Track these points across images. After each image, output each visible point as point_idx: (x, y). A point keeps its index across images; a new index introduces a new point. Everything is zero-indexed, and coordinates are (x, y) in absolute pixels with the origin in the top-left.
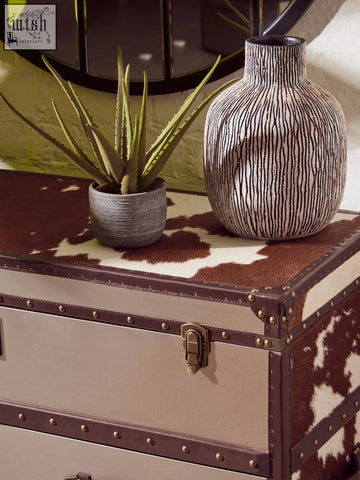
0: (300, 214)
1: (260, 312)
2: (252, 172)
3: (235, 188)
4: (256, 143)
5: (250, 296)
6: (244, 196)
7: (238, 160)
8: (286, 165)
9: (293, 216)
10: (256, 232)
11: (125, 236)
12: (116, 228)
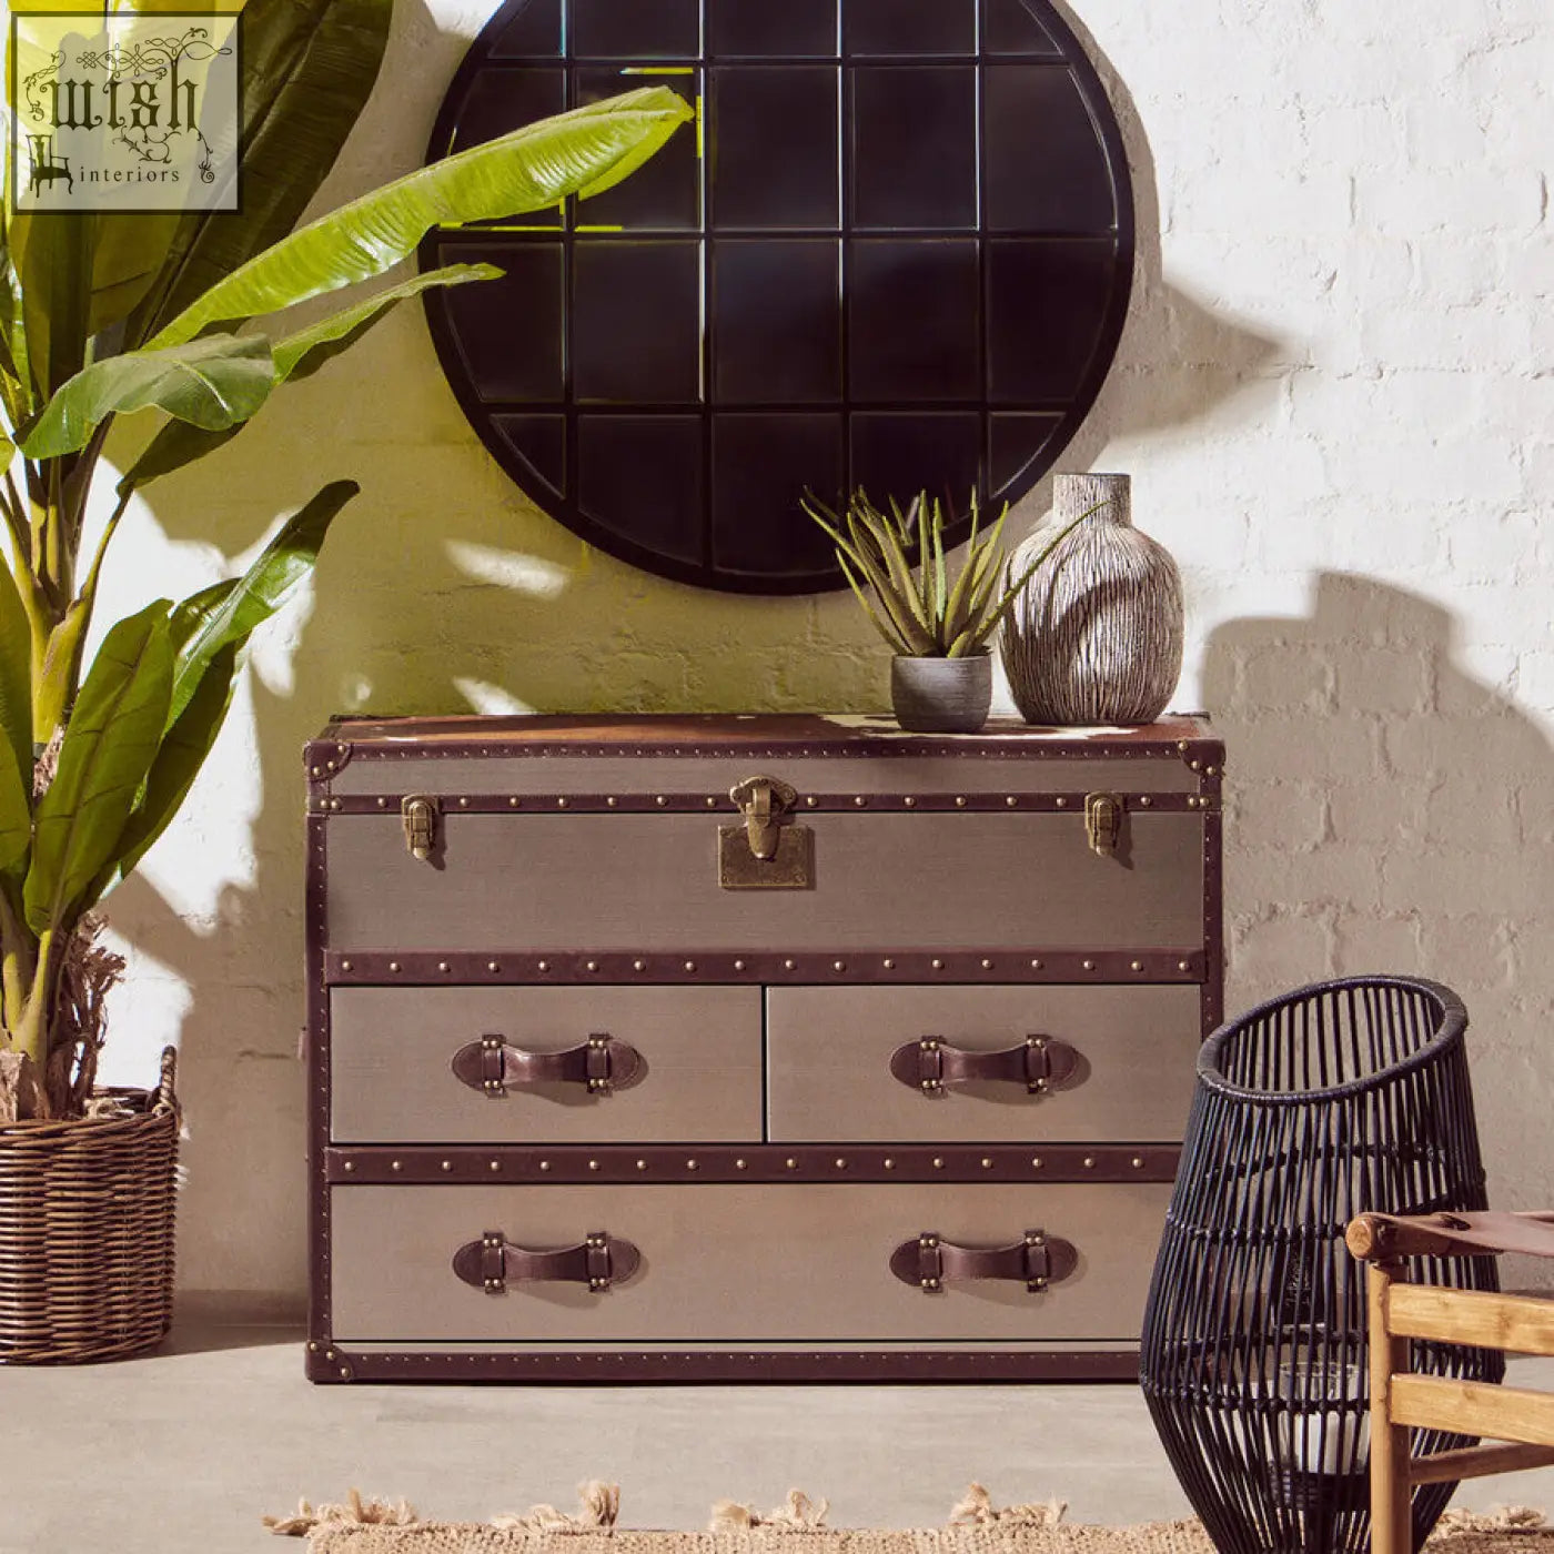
0: (1155, 684)
1: (1194, 764)
2: (1104, 628)
3: (1079, 652)
4: (1108, 592)
5: (1181, 746)
6: (1092, 661)
7: (1085, 614)
8: (1144, 617)
9: (1148, 686)
10: (1099, 712)
11: (961, 713)
12: (950, 703)
